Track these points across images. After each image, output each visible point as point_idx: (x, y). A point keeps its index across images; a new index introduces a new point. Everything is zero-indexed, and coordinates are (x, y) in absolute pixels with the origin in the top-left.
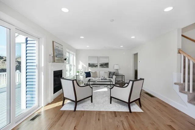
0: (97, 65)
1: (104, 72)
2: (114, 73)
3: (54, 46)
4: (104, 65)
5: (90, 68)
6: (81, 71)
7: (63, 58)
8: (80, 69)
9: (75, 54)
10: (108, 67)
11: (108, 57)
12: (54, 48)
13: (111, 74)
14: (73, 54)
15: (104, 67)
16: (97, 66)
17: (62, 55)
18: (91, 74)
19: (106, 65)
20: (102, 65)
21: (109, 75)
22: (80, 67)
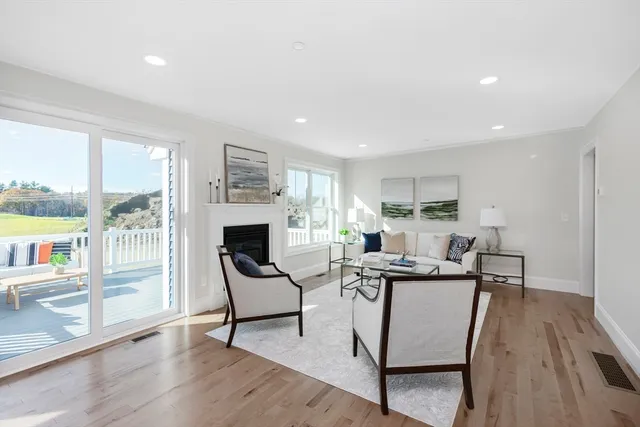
0: (410, 208)
1: (433, 235)
2: (471, 242)
3: (229, 158)
4: (440, 210)
5: (386, 219)
6: (355, 231)
7: (268, 189)
8: (353, 224)
9: (337, 174)
10: (455, 218)
11: (457, 178)
12: (228, 163)
13: (456, 247)
14: (332, 176)
15: (437, 217)
16: (411, 212)
17: (266, 180)
18: (383, 241)
19: (449, 209)
20: (429, 210)
21: (450, 248)
22: (352, 216)
